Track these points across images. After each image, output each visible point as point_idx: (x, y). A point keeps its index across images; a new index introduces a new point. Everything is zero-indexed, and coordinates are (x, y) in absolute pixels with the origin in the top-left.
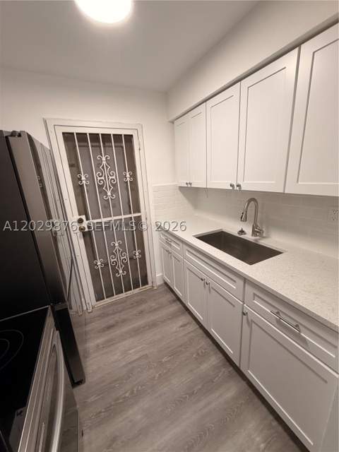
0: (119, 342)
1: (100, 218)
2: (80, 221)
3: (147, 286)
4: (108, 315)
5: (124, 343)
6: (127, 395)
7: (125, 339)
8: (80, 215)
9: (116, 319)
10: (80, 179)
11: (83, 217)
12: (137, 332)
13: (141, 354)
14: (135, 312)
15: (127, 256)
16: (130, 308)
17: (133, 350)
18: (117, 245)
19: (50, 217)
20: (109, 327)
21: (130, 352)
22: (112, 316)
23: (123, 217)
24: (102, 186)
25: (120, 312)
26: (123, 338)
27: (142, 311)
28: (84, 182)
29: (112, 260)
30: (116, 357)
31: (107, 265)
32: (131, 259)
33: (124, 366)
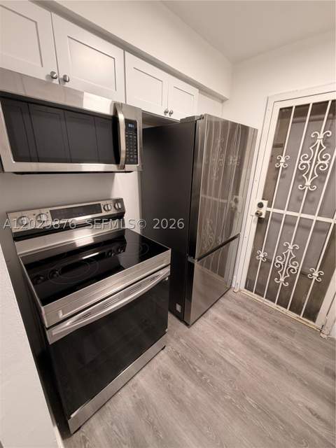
0: (231, 334)
1: (283, 209)
2: (260, 205)
3: (311, 322)
4: (244, 307)
5: (233, 339)
6: (198, 371)
7: (237, 338)
8: (263, 199)
9: (248, 317)
10: (278, 161)
11: (265, 203)
12: (251, 345)
13: (235, 364)
14: (269, 330)
15: (298, 267)
16: (268, 322)
17: (233, 353)
18: (291, 247)
19: (237, 193)
20: (236, 317)
21: (230, 351)
22: (246, 311)
23: (315, 218)
24: (302, 172)
25: (257, 316)
26: (236, 335)
27: (277, 338)
28: (282, 165)
29: (277, 261)
30: (218, 340)
31: (269, 261)
32: (303, 274)
33: (216, 353)
